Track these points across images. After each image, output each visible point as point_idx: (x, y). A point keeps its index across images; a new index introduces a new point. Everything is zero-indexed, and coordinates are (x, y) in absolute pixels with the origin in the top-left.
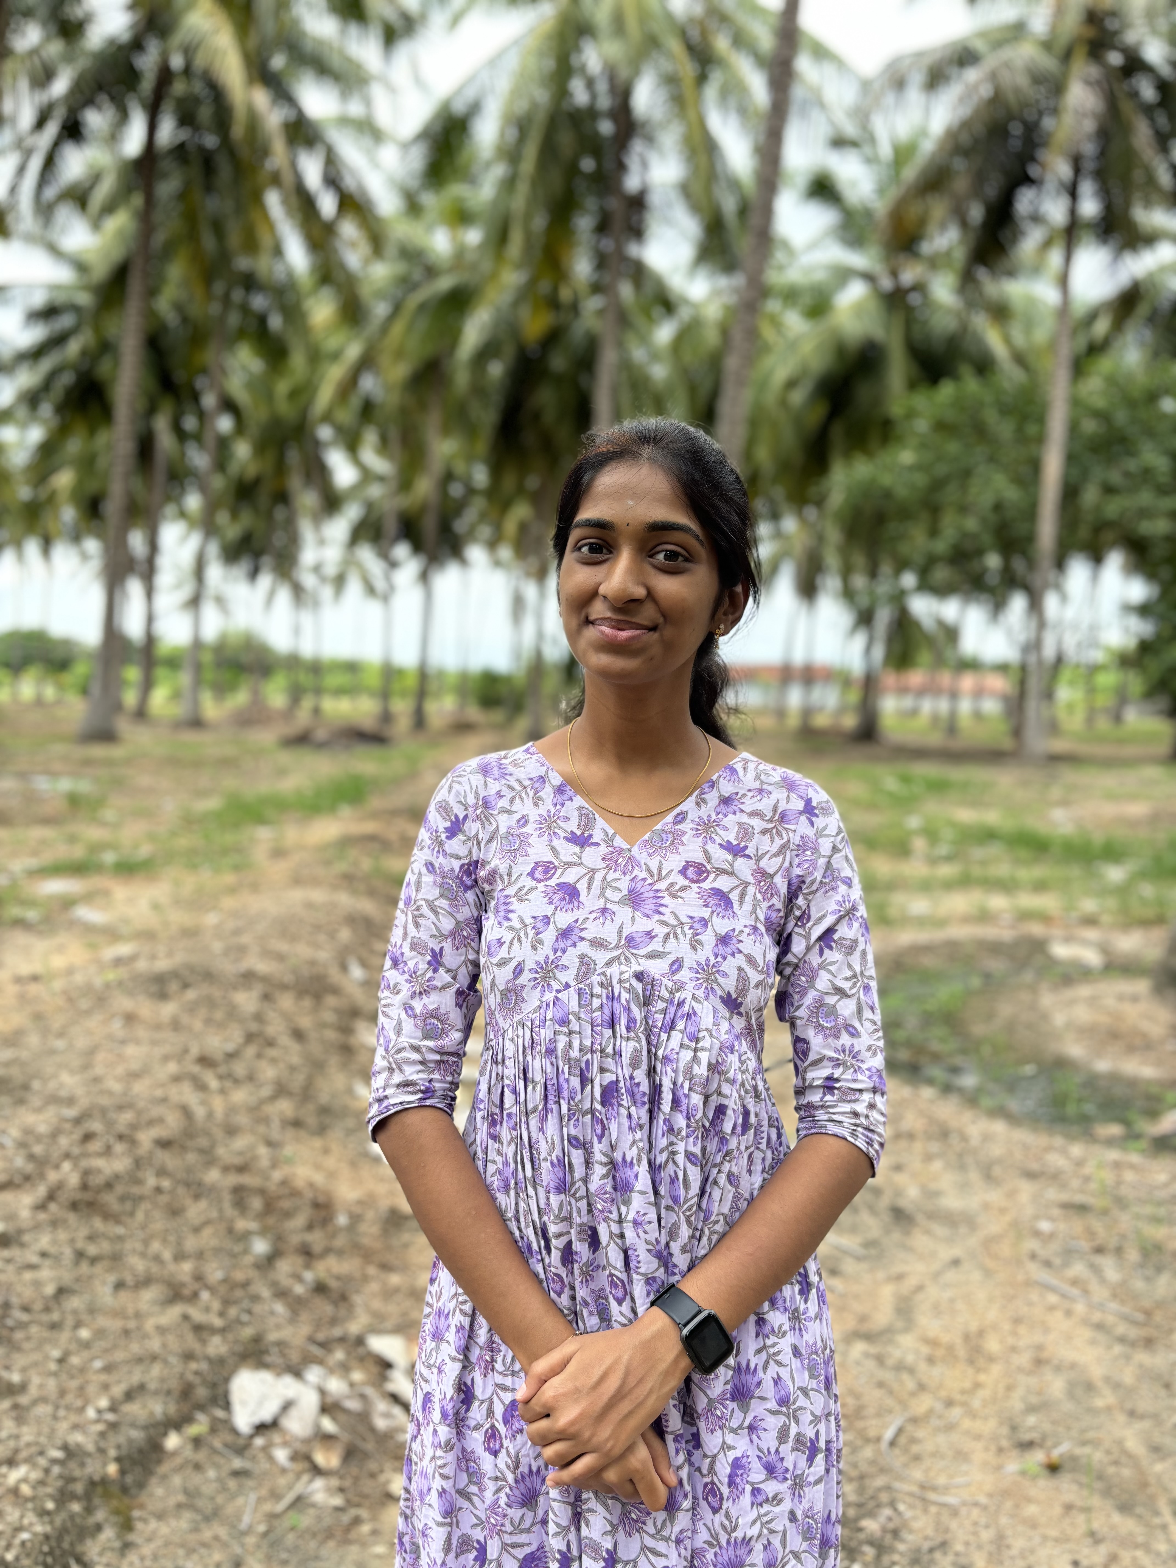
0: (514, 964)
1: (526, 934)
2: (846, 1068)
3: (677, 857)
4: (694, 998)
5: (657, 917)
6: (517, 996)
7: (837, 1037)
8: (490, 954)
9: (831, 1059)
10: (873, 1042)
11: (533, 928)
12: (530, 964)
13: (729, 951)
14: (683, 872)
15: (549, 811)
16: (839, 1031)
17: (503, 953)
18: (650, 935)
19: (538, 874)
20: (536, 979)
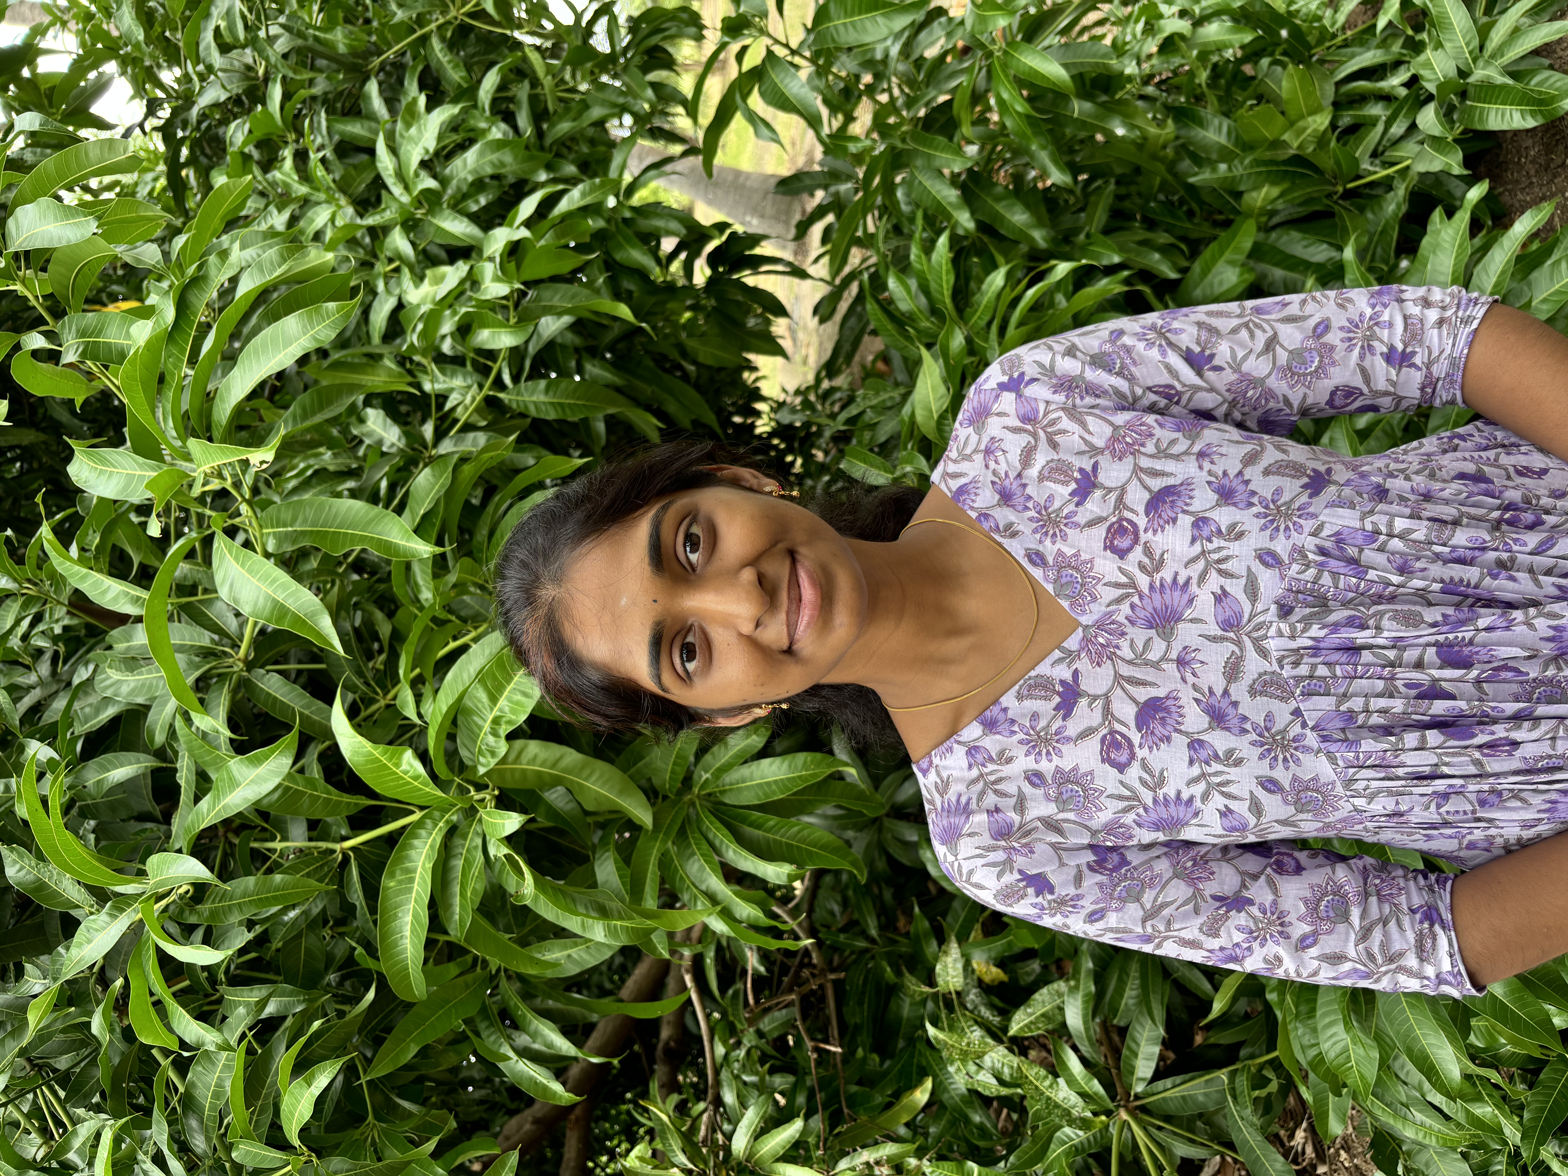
0: (1260, 793)
1: (1217, 774)
2: (1373, 337)
3: (1097, 561)
4: (1314, 534)
5: (1194, 588)
6: (1308, 789)
7: (1332, 348)
8: (1243, 828)
9: (1362, 357)
10: (1332, 302)
11: (1207, 763)
12: (1263, 769)
13: (1241, 488)
14: (1122, 554)
15: (1021, 742)
16: (1325, 345)
17: (1241, 808)
18: (1221, 597)
19: (1123, 758)
20: (1285, 760)
